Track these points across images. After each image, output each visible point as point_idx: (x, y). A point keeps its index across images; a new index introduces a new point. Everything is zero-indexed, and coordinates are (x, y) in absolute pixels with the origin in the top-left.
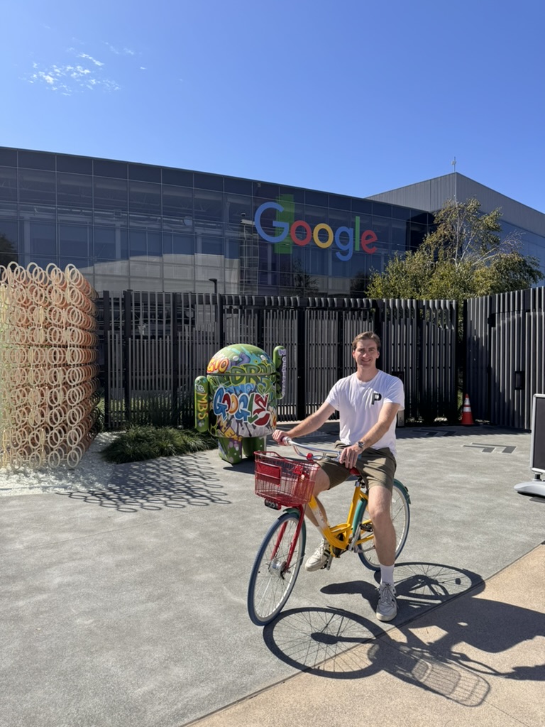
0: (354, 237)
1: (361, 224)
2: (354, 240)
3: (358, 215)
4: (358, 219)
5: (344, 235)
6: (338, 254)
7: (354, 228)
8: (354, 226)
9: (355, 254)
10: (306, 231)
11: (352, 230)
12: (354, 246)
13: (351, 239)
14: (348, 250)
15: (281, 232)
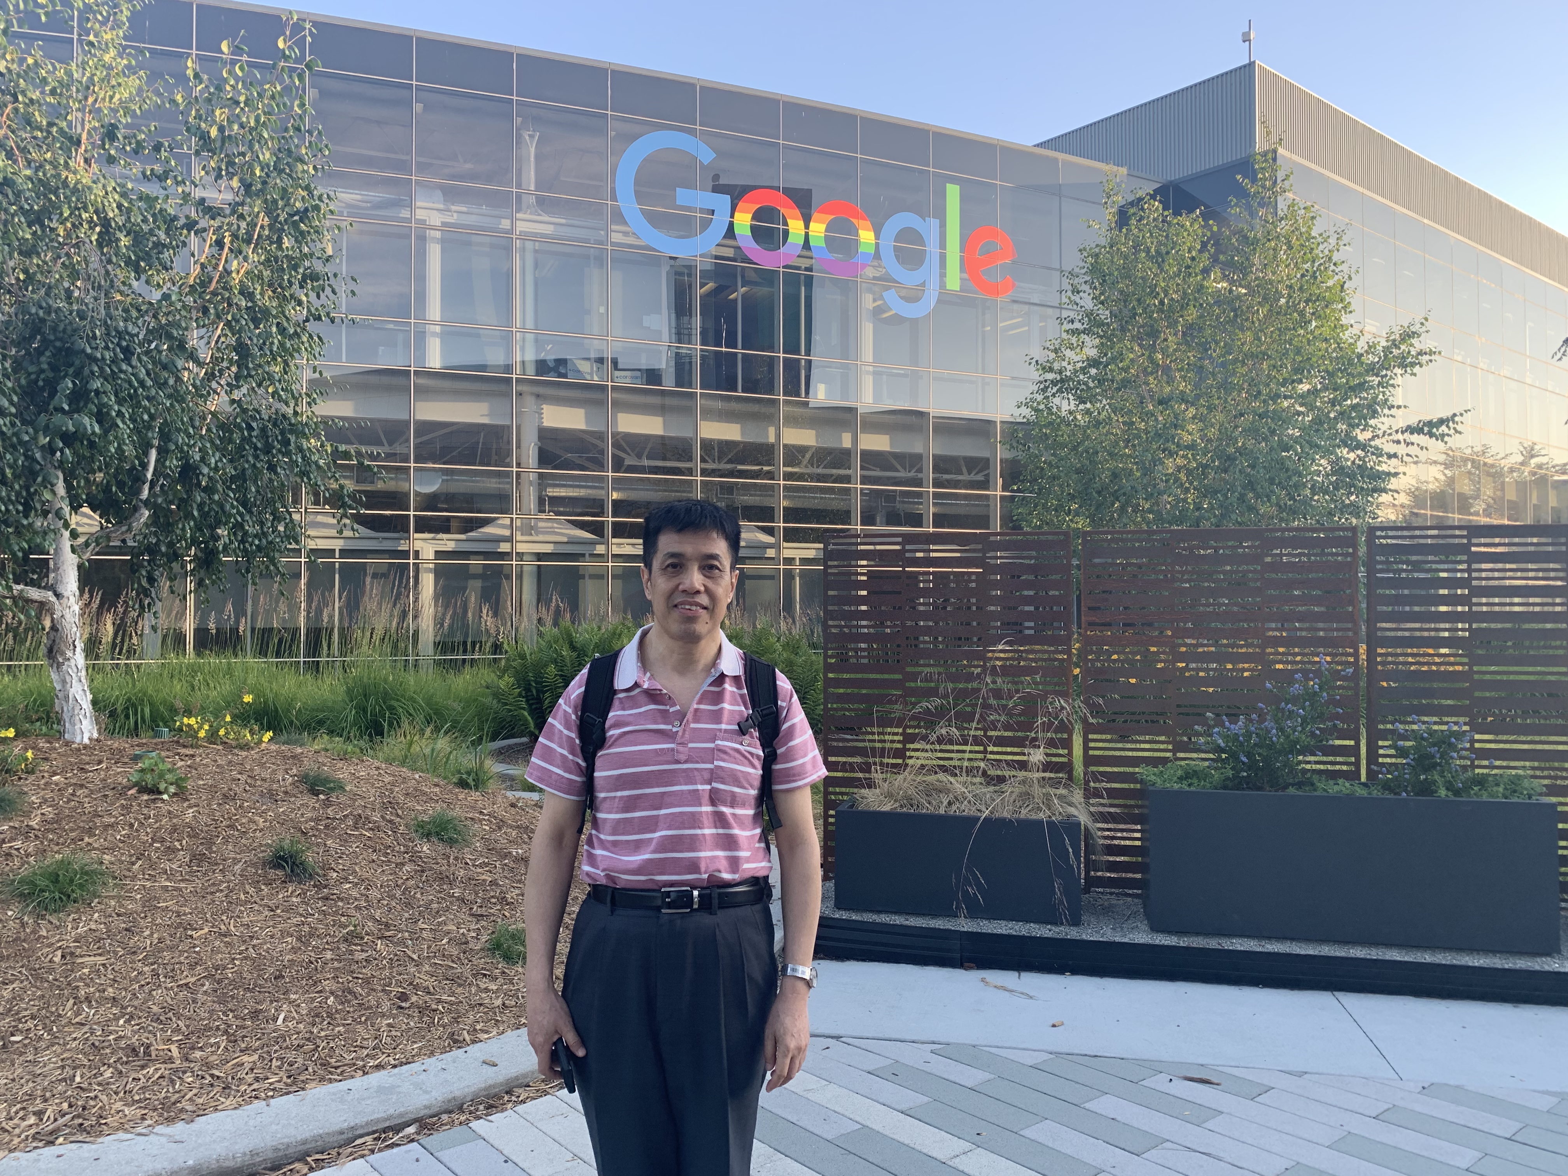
0: (943, 245)
2: (943, 258)
3: (953, 180)
4: (953, 192)
5: (908, 235)
6: (891, 296)
7: (943, 225)
8: (941, 215)
9: (946, 299)
10: (786, 221)
11: (934, 223)
12: (943, 275)
13: (932, 248)
14: (923, 284)
15: (706, 224)
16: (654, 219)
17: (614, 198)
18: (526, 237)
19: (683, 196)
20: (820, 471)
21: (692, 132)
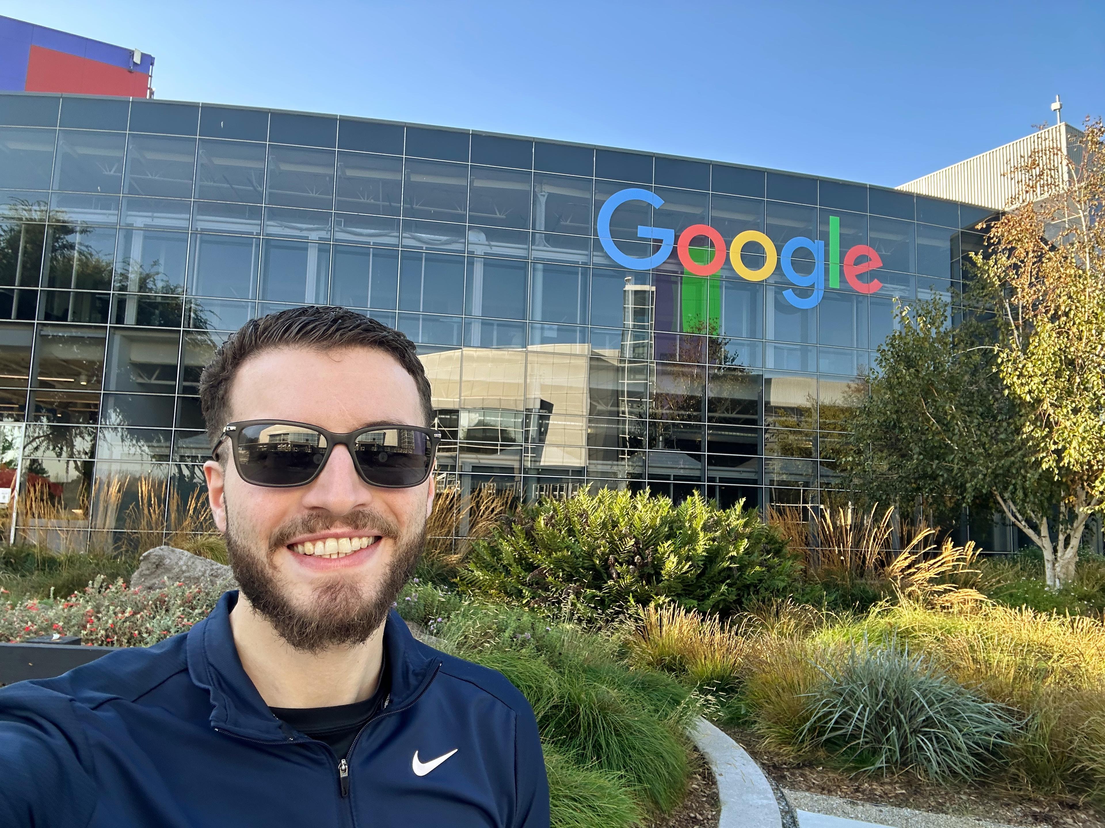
0: (827, 258)
2: (827, 266)
3: (835, 214)
4: (834, 224)
6: (788, 294)
7: (827, 245)
8: (825, 236)
9: (829, 295)
10: (713, 246)
11: (820, 244)
12: (827, 280)
13: (820, 261)
14: (813, 286)
15: (657, 248)
16: (621, 247)
17: (596, 234)
18: (536, 261)
19: (643, 231)
20: (734, 415)
21: (649, 188)
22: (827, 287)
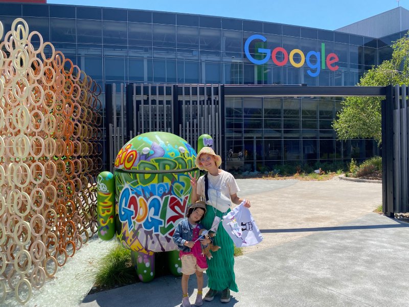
0: (321, 59)
1: (326, 50)
2: (321, 62)
4: (323, 45)
7: (321, 55)
8: (320, 51)
10: (284, 55)
11: (319, 53)
12: (321, 66)
13: (319, 60)
14: (317, 68)
15: (265, 56)
16: (253, 56)
17: (244, 52)
19: (260, 50)
21: (262, 35)
22: (321, 69)
